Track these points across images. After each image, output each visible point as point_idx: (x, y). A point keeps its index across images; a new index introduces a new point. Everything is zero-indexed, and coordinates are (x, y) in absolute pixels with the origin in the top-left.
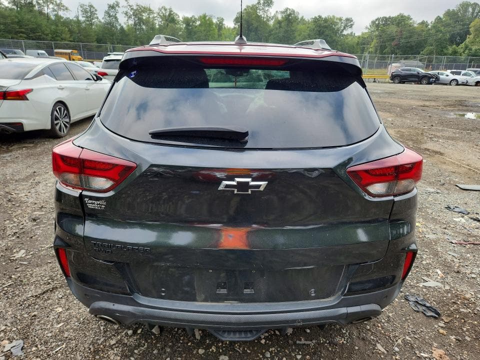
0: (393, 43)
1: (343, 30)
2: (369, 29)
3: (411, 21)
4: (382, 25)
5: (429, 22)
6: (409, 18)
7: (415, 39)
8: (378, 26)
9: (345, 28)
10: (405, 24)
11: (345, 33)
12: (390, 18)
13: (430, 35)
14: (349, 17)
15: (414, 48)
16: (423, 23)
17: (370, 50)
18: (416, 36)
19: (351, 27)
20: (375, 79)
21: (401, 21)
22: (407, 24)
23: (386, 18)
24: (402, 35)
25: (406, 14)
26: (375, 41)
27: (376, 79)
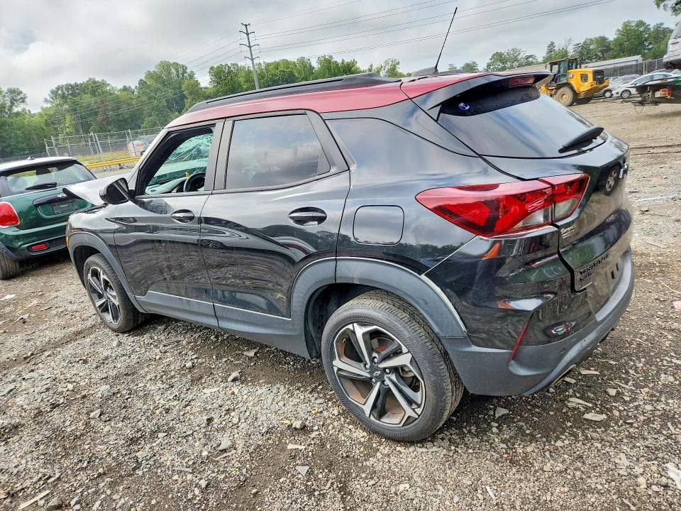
0: (99, 118)
1: (11, 107)
2: (51, 102)
3: (108, 88)
4: (68, 94)
5: (133, 87)
6: (104, 84)
7: (124, 110)
8: (63, 97)
9: (12, 104)
10: (103, 93)
11: (15, 110)
12: (76, 85)
13: (143, 103)
14: (13, 87)
15: (129, 120)
16: (125, 89)
17: (68, 130)
18: (125, 107)
19: (23, 102)
20: (119, 164)
21: (94, 88)
22: (106, 92)
23: (70, 85)
24: (105, 106)
25: (98, 79)
26: (68, 117)
27: (122, 165)
